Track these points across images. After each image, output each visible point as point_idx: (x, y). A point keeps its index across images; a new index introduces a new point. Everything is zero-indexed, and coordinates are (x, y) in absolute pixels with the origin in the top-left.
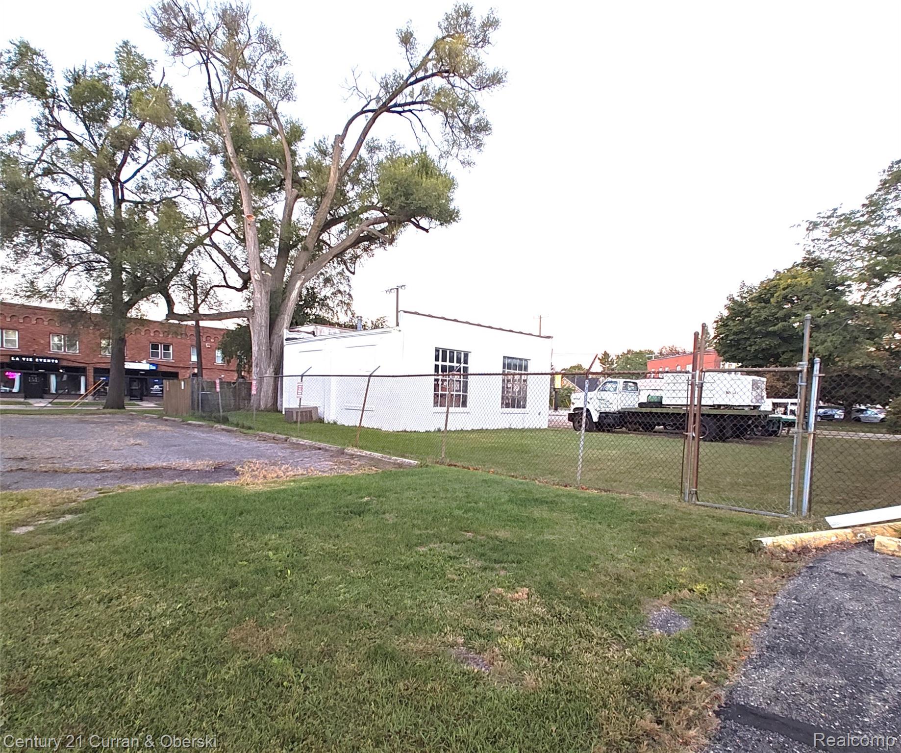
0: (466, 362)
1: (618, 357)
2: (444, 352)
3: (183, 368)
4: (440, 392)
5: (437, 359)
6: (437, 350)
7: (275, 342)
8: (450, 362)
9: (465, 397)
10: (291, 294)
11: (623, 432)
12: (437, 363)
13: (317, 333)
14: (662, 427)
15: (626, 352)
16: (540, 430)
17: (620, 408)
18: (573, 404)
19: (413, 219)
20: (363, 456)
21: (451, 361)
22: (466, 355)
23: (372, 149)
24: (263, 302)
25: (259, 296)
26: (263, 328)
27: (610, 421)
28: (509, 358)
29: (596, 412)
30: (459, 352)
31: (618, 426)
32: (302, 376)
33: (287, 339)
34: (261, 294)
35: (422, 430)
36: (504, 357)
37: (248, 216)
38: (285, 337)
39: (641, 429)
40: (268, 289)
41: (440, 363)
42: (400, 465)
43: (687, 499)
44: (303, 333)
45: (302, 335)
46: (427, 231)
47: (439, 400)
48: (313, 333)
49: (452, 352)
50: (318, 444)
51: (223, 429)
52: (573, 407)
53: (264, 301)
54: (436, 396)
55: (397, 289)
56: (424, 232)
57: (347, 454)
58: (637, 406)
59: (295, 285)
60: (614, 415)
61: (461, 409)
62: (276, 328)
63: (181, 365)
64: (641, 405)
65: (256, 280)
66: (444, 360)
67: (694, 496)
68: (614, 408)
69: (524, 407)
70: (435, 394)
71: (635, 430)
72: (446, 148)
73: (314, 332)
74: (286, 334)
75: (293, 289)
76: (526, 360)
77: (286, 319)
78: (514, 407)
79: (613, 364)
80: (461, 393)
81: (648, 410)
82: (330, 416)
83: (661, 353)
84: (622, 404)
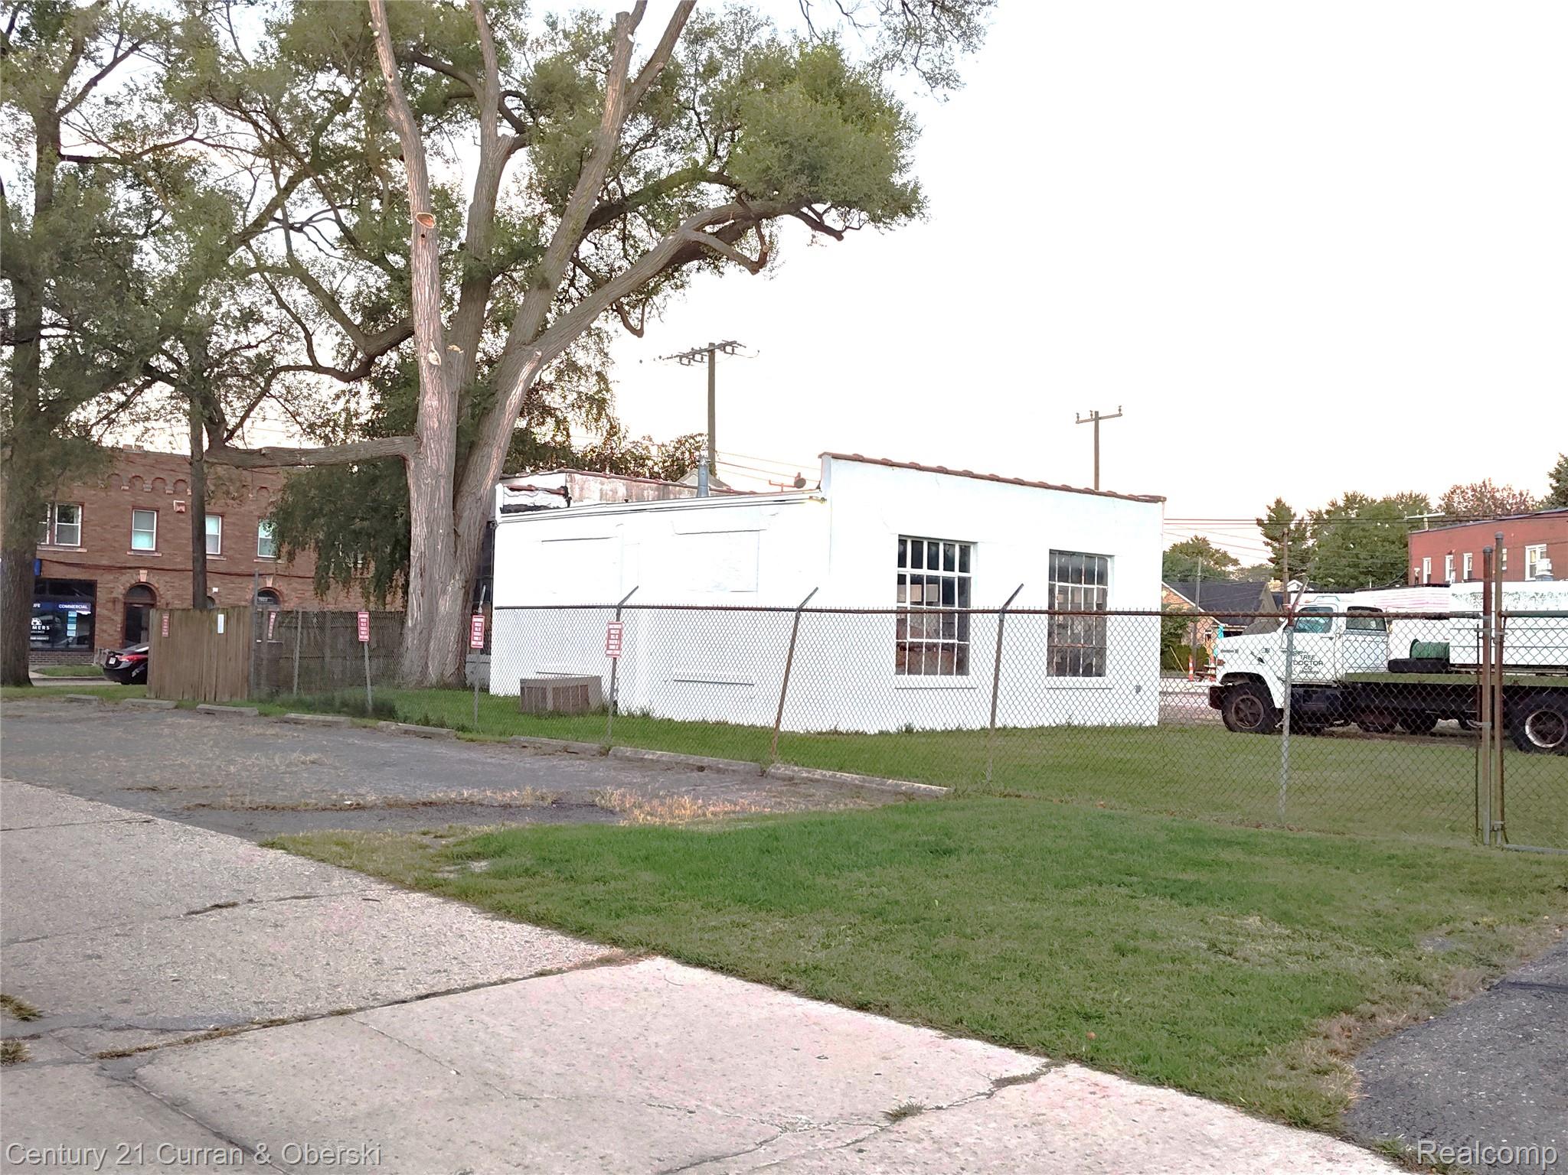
0: (964, 567)
1: (1318, 519)
2: (917, 543)
3: (108, 569)
4: (909, 639)
5: (902, 563)
6: (902, 541)
7: (466, 514)
8: (929, 568)
9: (963, 651)
10: (507, 394)
11: (1354, 736)
12: (902, 571)
13: (575, 493)
14: (1454, 722)
15: (1341, 503)
16: (1140, 729)
17: (1342, 672)
18: (1221, 663)
19: (805, 210)
20: (818, 781)
21: (933, 565)
22: (965, 549)
23: (698, 39)
24: (444, 417)
25: (435, 403)
26: (443, 482)
27: (1316, 705)
28: (1061, 553)
29: (1279, 683)
30: (949, 544)
31: (1341, 716)
32: (619, 607)
33: (506, 510)
34: (440, 400)
35: (873, 730)
36: (1052, 552)
37: (421, 218)
38: (499, 504)
39: (1398, 727)
40: (457, 385)
41: (909, 571)
42: (910, 796)
43: (1487, 840)
44: (541, 494)
45: (540, 499)
46: (838, 235)
47: (909, 658)
48: (564, 492)
49: (934, 543)
50: (695, 760)
51: (406, 732)
52: (1221, 673)
53: (448, 417)
54: (901, 647)
55: (711, 352)
56: (832, 239)
57: (774, 777)
58: (1384, 668)
59: (516, 375)
60: (1328, 692)
61: (955, 680)
62: (471, 480)
63: (105, 562)
64: (1395, 666)
65: (431, 365)
66: (918, 563)
67: (1500, 833)
68: (1326, 673)
69: (1100, 674)
70: (898, 645)
71: (1386, 731)
72: (890, 47)
73: (565, 488)
74: (503, 496)
75: (513, 385)
76: (1103, 558)
77: (495, 456)
78: (1075, 673)
79: (1303, 538)
80: (956, 641)
81: (1411, 678)
82: (632, 698)
83: (1448, 508)
84: (1346, 666)
